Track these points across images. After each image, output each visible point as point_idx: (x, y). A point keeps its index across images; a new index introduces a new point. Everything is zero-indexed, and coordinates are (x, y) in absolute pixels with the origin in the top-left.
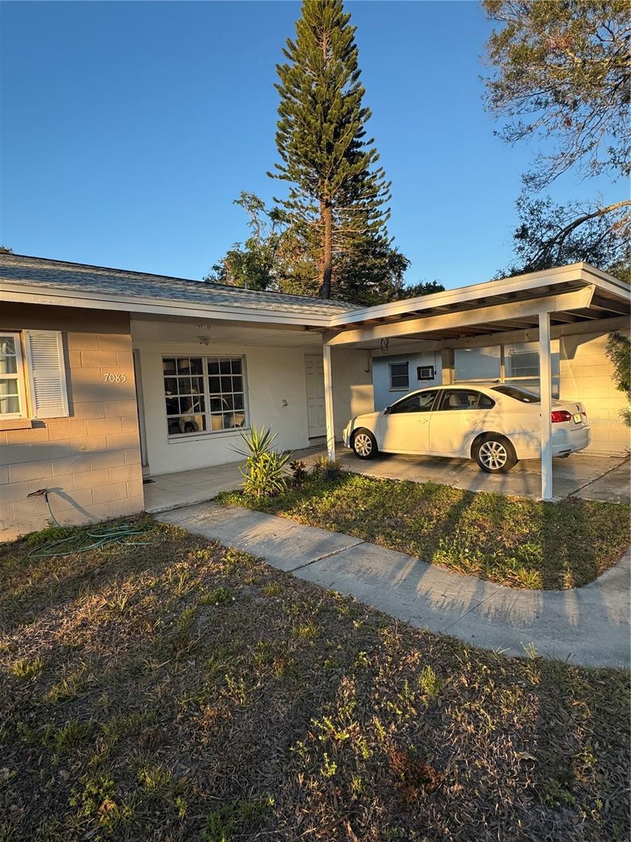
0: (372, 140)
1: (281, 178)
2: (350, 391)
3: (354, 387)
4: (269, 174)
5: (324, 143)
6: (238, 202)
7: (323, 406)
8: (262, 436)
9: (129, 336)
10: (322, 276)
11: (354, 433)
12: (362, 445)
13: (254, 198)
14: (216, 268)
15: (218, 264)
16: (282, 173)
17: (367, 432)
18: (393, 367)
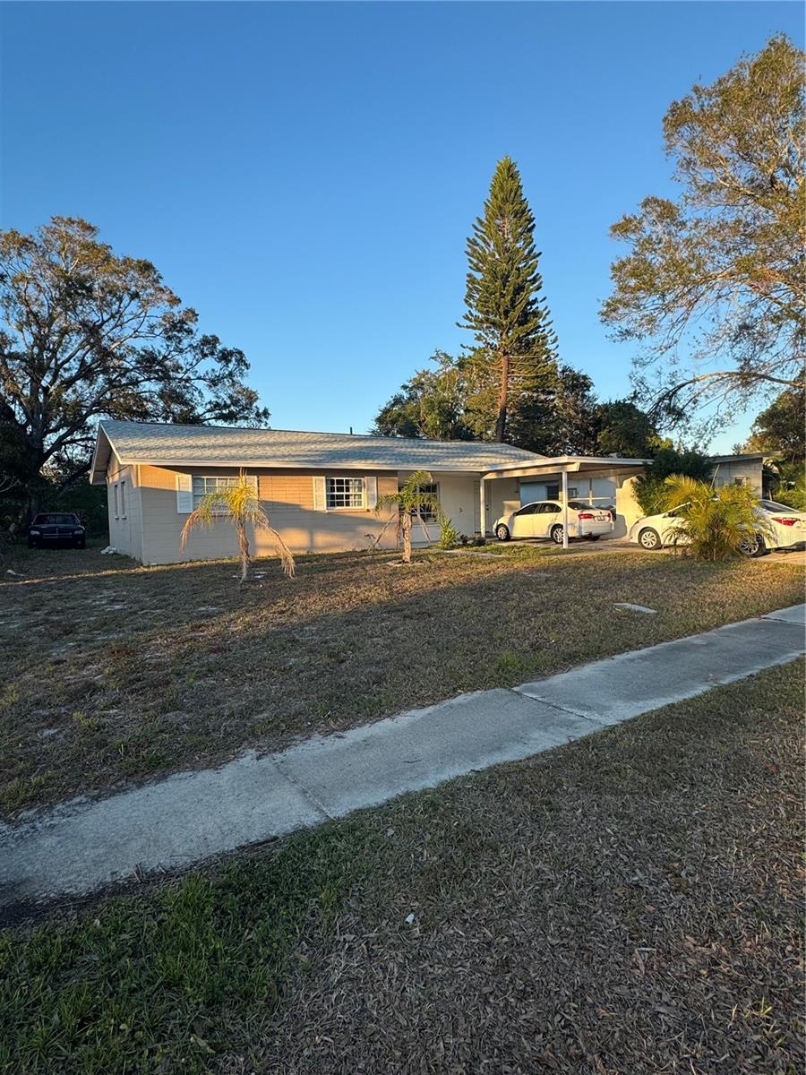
0: (545, 299)
1: (467, 327)
2: (503, 505)
3: (505, 502)
4: (458, 324)
5: (501, 310)
6: (433, 358)
7: (480, 513)
8: (448, 521)
9: (397, 478)
10: (499, 410)
11: (498, 526)
12: (502, 533)
13: (445, 355)
14: (405, 387)
15: (407, 384)
16: (469, 324)
17: (505, 526)
18: (549, 488)
